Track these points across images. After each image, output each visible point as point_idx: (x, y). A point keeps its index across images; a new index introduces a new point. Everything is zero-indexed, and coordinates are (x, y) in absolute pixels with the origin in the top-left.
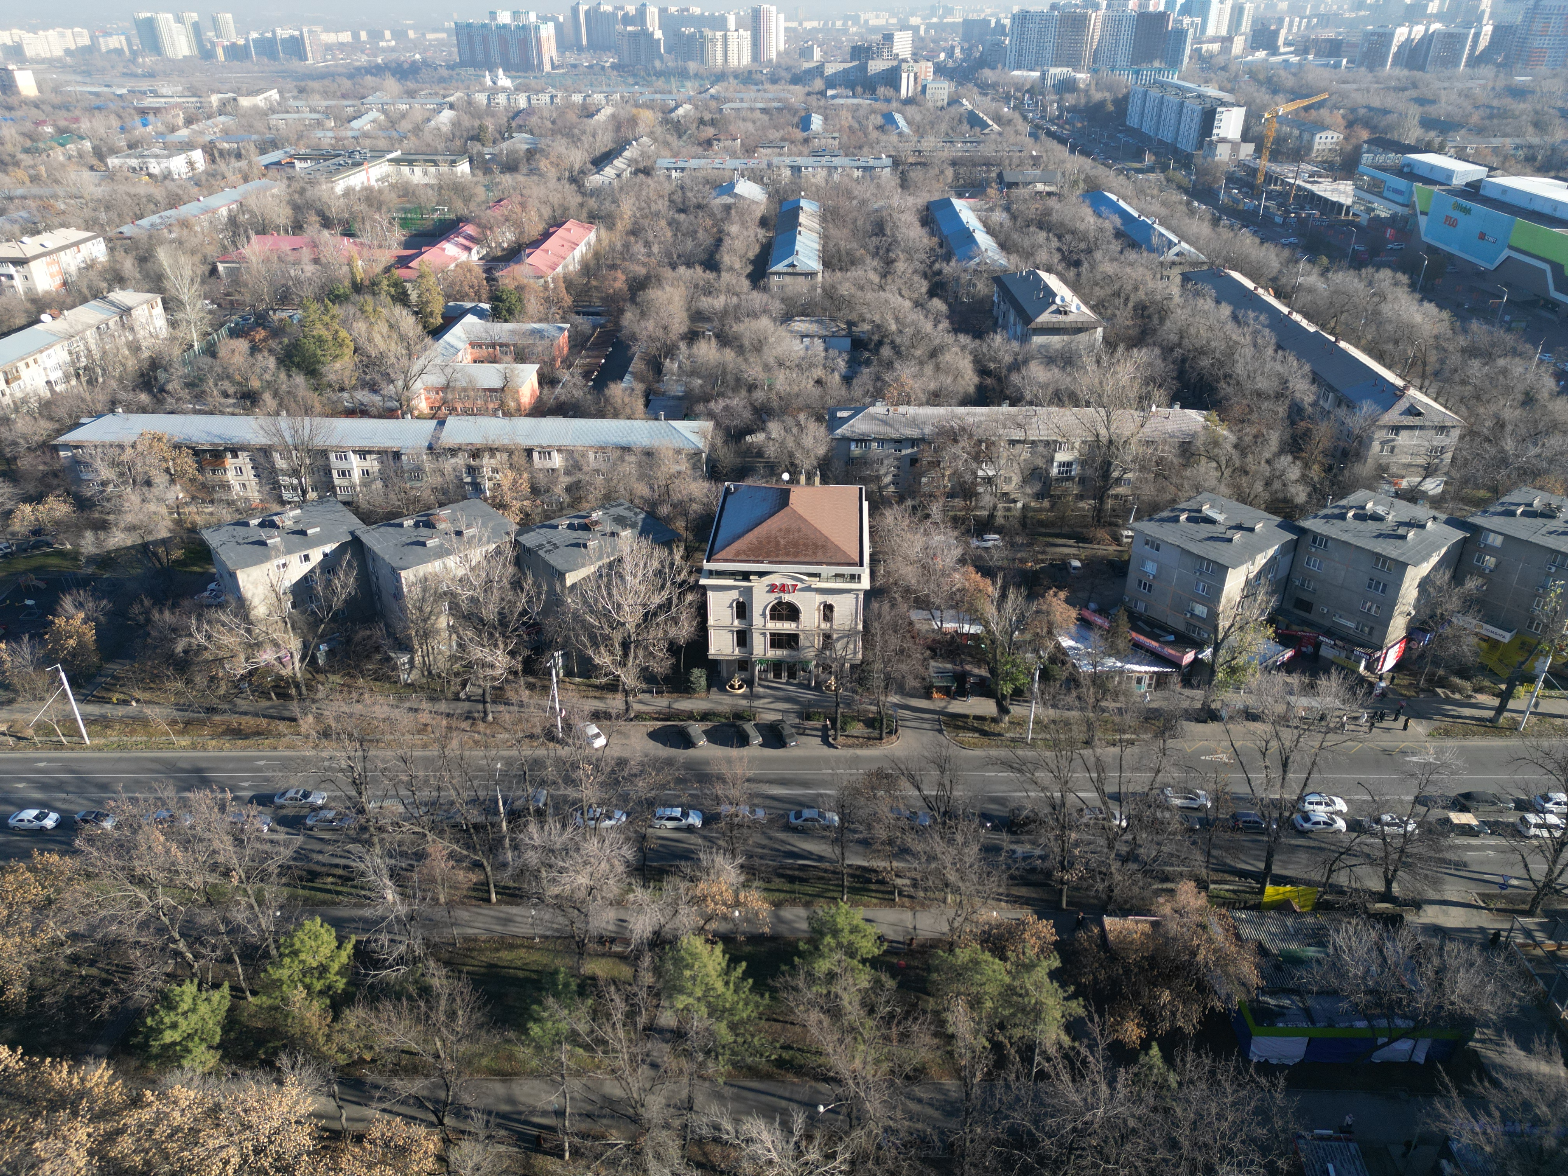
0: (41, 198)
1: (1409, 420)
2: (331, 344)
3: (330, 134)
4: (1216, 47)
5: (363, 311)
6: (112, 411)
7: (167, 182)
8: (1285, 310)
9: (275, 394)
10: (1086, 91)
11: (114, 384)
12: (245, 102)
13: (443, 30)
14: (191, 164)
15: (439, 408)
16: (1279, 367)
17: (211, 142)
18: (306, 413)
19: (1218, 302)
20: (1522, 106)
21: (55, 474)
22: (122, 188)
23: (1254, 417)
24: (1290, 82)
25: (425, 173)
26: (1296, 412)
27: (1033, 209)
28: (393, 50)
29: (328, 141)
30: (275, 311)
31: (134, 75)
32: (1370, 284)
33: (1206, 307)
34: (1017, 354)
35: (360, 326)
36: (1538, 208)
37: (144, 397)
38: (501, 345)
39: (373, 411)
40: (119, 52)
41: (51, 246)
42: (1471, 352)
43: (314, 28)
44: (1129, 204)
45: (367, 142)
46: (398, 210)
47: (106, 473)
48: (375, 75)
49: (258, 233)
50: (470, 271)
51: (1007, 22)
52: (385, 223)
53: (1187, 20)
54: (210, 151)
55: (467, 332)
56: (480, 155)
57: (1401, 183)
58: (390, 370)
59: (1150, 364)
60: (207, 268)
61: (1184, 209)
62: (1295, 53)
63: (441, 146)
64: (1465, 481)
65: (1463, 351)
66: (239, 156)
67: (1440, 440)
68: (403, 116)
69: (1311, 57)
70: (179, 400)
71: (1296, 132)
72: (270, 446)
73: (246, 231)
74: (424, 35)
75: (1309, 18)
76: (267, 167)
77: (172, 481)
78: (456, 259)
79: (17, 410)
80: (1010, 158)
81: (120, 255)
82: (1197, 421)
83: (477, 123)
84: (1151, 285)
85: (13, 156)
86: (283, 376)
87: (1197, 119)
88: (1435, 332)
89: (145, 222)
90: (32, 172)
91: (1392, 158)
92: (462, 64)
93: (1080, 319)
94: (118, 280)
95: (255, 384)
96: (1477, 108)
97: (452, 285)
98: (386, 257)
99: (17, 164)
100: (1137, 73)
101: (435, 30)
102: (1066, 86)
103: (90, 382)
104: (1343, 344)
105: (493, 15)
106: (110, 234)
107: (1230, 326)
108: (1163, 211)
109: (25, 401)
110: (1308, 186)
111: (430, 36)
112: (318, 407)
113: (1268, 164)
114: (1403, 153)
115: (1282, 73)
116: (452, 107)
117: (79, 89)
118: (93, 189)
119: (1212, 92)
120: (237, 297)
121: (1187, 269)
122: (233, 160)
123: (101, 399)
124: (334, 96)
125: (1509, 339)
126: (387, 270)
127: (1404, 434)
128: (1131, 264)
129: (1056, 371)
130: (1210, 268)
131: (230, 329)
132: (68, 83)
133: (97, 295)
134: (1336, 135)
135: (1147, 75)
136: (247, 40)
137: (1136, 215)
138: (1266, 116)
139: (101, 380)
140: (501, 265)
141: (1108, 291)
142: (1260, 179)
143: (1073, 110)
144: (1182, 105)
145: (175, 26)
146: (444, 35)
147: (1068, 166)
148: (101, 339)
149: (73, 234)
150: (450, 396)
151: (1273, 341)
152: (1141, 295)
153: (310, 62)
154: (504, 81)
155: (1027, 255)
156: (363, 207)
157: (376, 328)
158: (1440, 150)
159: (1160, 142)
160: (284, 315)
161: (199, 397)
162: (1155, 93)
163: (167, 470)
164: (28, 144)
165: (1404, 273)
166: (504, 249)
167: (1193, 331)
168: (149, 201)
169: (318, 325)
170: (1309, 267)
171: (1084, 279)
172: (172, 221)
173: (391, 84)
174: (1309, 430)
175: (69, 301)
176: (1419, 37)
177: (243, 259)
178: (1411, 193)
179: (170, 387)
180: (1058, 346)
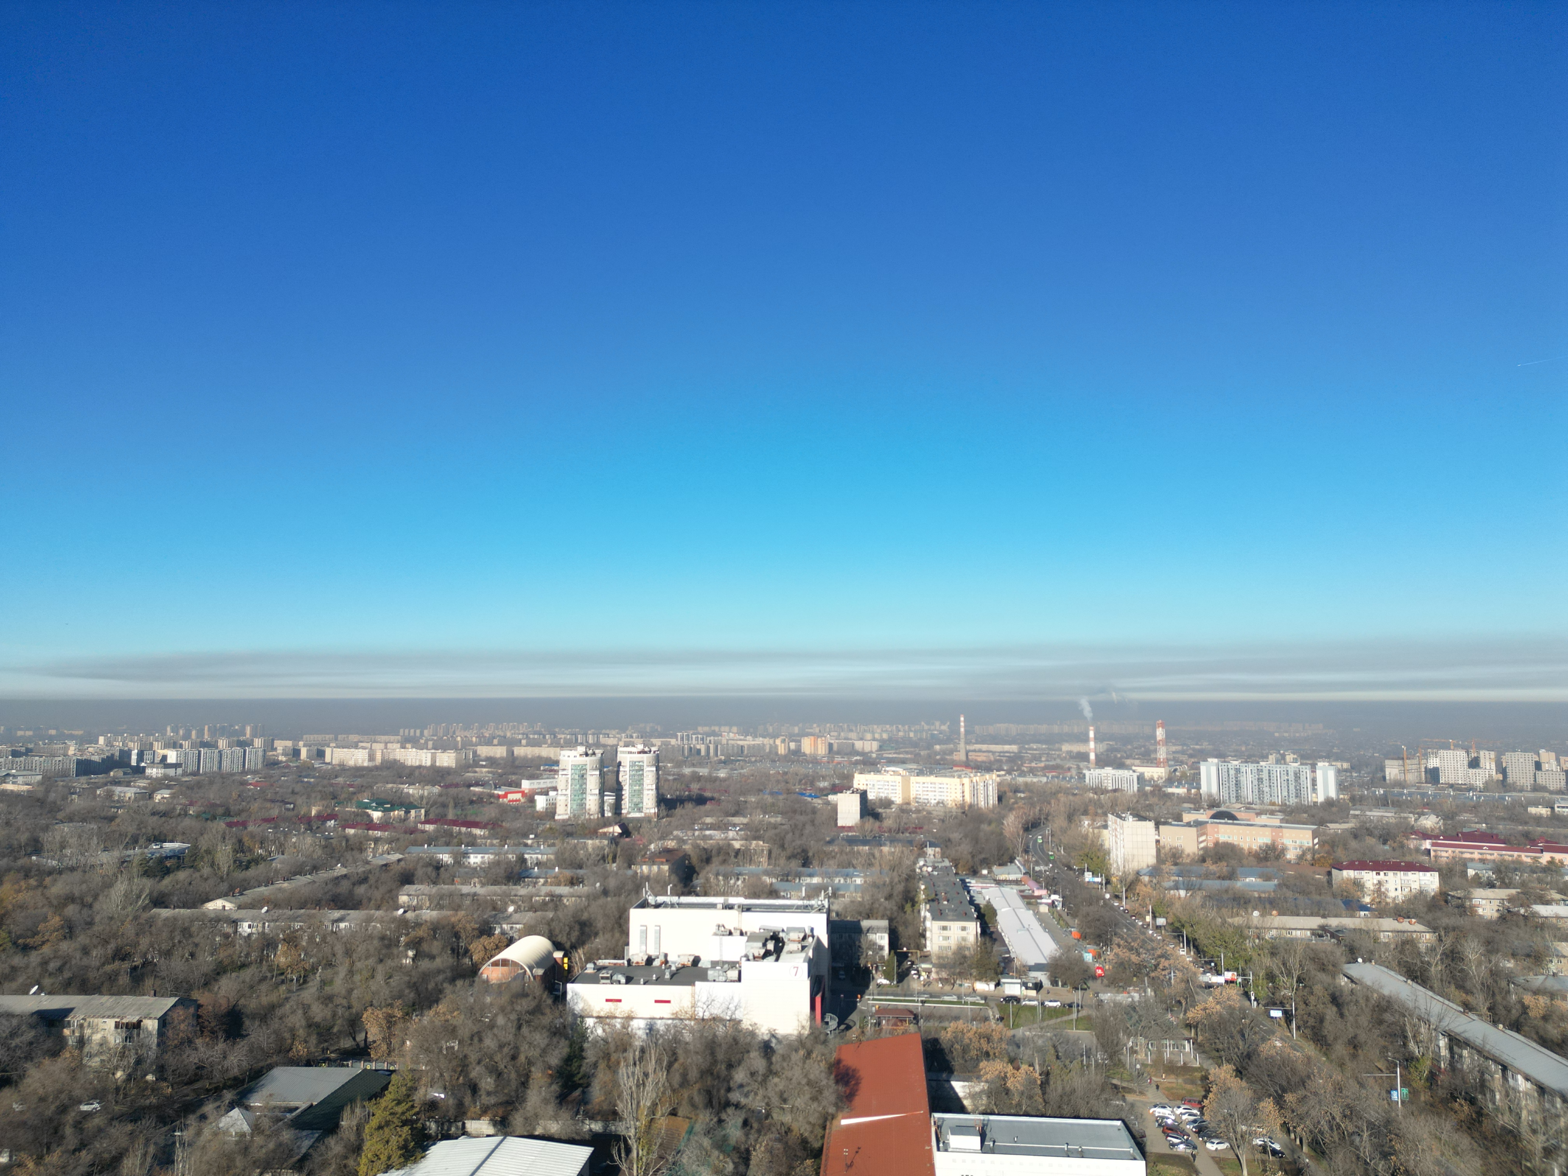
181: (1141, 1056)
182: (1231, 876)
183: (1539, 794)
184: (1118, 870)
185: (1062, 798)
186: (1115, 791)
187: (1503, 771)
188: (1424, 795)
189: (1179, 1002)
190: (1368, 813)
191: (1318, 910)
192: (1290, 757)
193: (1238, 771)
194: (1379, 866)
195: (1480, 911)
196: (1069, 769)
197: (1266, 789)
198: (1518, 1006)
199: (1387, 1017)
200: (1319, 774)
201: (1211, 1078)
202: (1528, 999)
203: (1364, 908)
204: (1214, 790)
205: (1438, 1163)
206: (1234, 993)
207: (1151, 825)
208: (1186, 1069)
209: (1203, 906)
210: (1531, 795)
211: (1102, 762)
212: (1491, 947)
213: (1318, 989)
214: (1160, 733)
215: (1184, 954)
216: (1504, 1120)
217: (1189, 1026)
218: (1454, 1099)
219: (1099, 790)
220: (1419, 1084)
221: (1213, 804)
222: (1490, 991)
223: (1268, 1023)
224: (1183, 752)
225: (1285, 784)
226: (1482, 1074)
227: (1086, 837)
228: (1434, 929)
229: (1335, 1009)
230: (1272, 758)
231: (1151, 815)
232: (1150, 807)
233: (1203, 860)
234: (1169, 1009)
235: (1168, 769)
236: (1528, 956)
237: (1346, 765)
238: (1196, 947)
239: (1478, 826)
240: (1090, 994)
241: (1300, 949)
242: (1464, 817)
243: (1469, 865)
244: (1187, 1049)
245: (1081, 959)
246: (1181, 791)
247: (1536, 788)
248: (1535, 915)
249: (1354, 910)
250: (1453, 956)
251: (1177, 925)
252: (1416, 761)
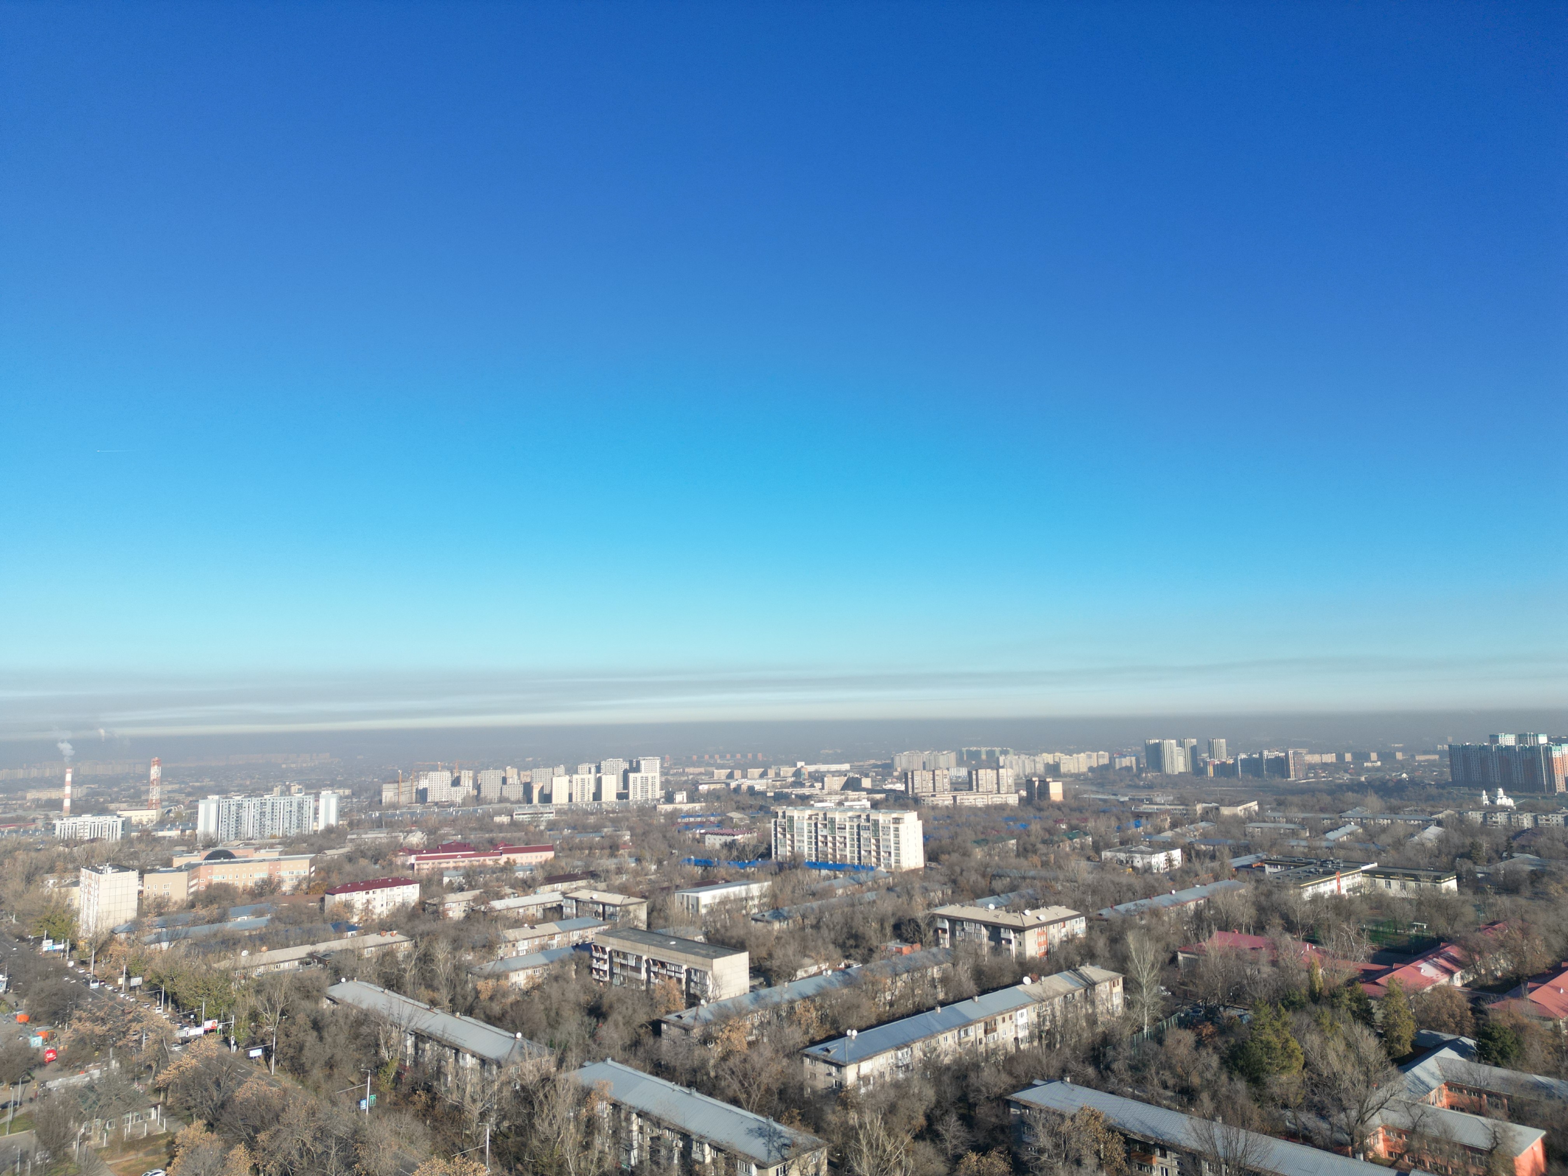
0: (1046, 880)
2: (1279, 1052)
3: (1304, 843)
5: (1318, 1023)
6: (1061, 1079)
7: (1146, 875)
9: (1214, 1096)
11: (1068, 1052)
12: (1226, 811)
13: (1435, 752)
14: (1170, 861)
15: (1401, 1156)
17: (1191, 844)
18: (1243, 1125)
21: (1002, 1129)
22: (1108, 877)
25: (1404, 887)
28: (1377, 769)
29: (1302, 849)
30: (1225, 1007)
31: (1137, 787)
35: (1314, 1040)
37: (1091, 1071)
38: (1490, 1094)
39: (1318, 1139)
40: (1128, 769)
41: (1043, 918)
43: (1299, 750)
45: (1342, 853)
46: (1368, 922)
47: (1044, 1140)
48: (1357, 792)
49: (1220, 929)
50: (1451, 997)
52: (1353, 933)
54: (1189, 852)
55: (1442, 1068)
56: (1471, 873)
58: (1343, 1096)
60: (1167, 956)
63: (1424, 861)
66: (1213, 857)
68: (1384, 830)
70: (1121, 1080)
72: (1200, 1153)
73: (1209, 926)
74: (1413, 756)
76: (1237, 869)
77: (1100, 1166)
78: (1432, 981)
79: (987, 1059)
81: (1096, 934)
83: (1468, 841)
85: (1034, 846)
86: (1224, 1078)
89: (1121, 908)
90: (1044, 858)
92: (1455, 783)
94: (1089, 955)
95: (1195, 1080)
97: (1426, 1010)
98: (1350, 969)
99: (1035, 852)
101: (1425, 753)
103: (1048, 1046)
105: (1494, 738)
106: (1091, 915)
109: (995, 1052)
111: (1419, 758)
112: (1256, 1122)
116: (1439, 823)
117: (1092, 796)
118: (1086, 875)
120: (1191, 988)
122: (1207, 860)
123: (1056, 1063)
124: (1312, 809)
126: (1351, 982)
131: (1179, 1018)
132: (1086, 792)
133: (1071, 966)
136: (1236, 760)
139: (1058, 1046)
140: (1492, 996)
145: (1176, 749)
146: (1437, 757)
148: (1066, 1008)
149: (1063, 911)
150: (1416, 1144)
153: (1292, 779)
154: (1504, 800)
156: (1330, 915)
157: (1331, 1044)
160: (1234, 1013)
161: (1140, 1082)
163: (1098, 1153)
164: (1047, 836)
166: (1496, 978)
168: (1129, 889)
169: (1268, 1030)
172: (1145, 909)
173: (1374, 801)
175: (1047, 968)
177: (1202, 952)
179: (1115, 1066)
181: (94, 1142)
182: (222, 918)
183: (503, 805)
184: (88, 931)
185: (21, 855)
186: (92, 841)
187: (478, 787)
188: (413, 814)
189: (150, 1067)
190: (364, 836)
191: (310, 938)
192: (294, 788)
193: (240, 806)
194: (369, 886)
195: (451, 914)
196: (34, 820)
197: (268, 823)
198: (473, 993)
199: (364, 1030)
200: (322, 801)
201: (177, 1141)
202: (481, 985)
203: (352, 928)
204: (212, 829)
205: (396, 1156)
206: (213, 1042)
207: (134, 875)
208: (151, 1138)
209: (186, 956)
210: (497, 806)
211: (78, 809)
212: (457, 944)
213: (301, 1018)
214: (155, 772)
215: (160, 1013)
216: (453, 1099)
217: (158, 1091)
218: (414, 1091)
219: (72, 842)
220: (386, 1085)
221: (209, 843)
222: (452, 984)
223: (246, 1065)
224: (180, 791)
225: (287, 816)
226: (439, 1061)
227: (49, 899)
228: (412, 937)
229: (315, 1034)
230: (277, 790)
231: (136, 863)
232: (135, 855)
233: (192, 905)
234: (138, 1078)
235: (160, 810)
236: (484, 946)
237: (348, 792)
238: (174, 1002)
239: (454, 838)
240: (34, 1086)
241: (286, 981)
242: (445, 830)
243: (445, 873)
244: (153, 1116)
245: (26, 1046)
246: (175, 833)
247: (502, 800)
248: (492, 910)
249: (342, 932)
250: (426, 959)
251: (155, 981)
252: (409, 784)
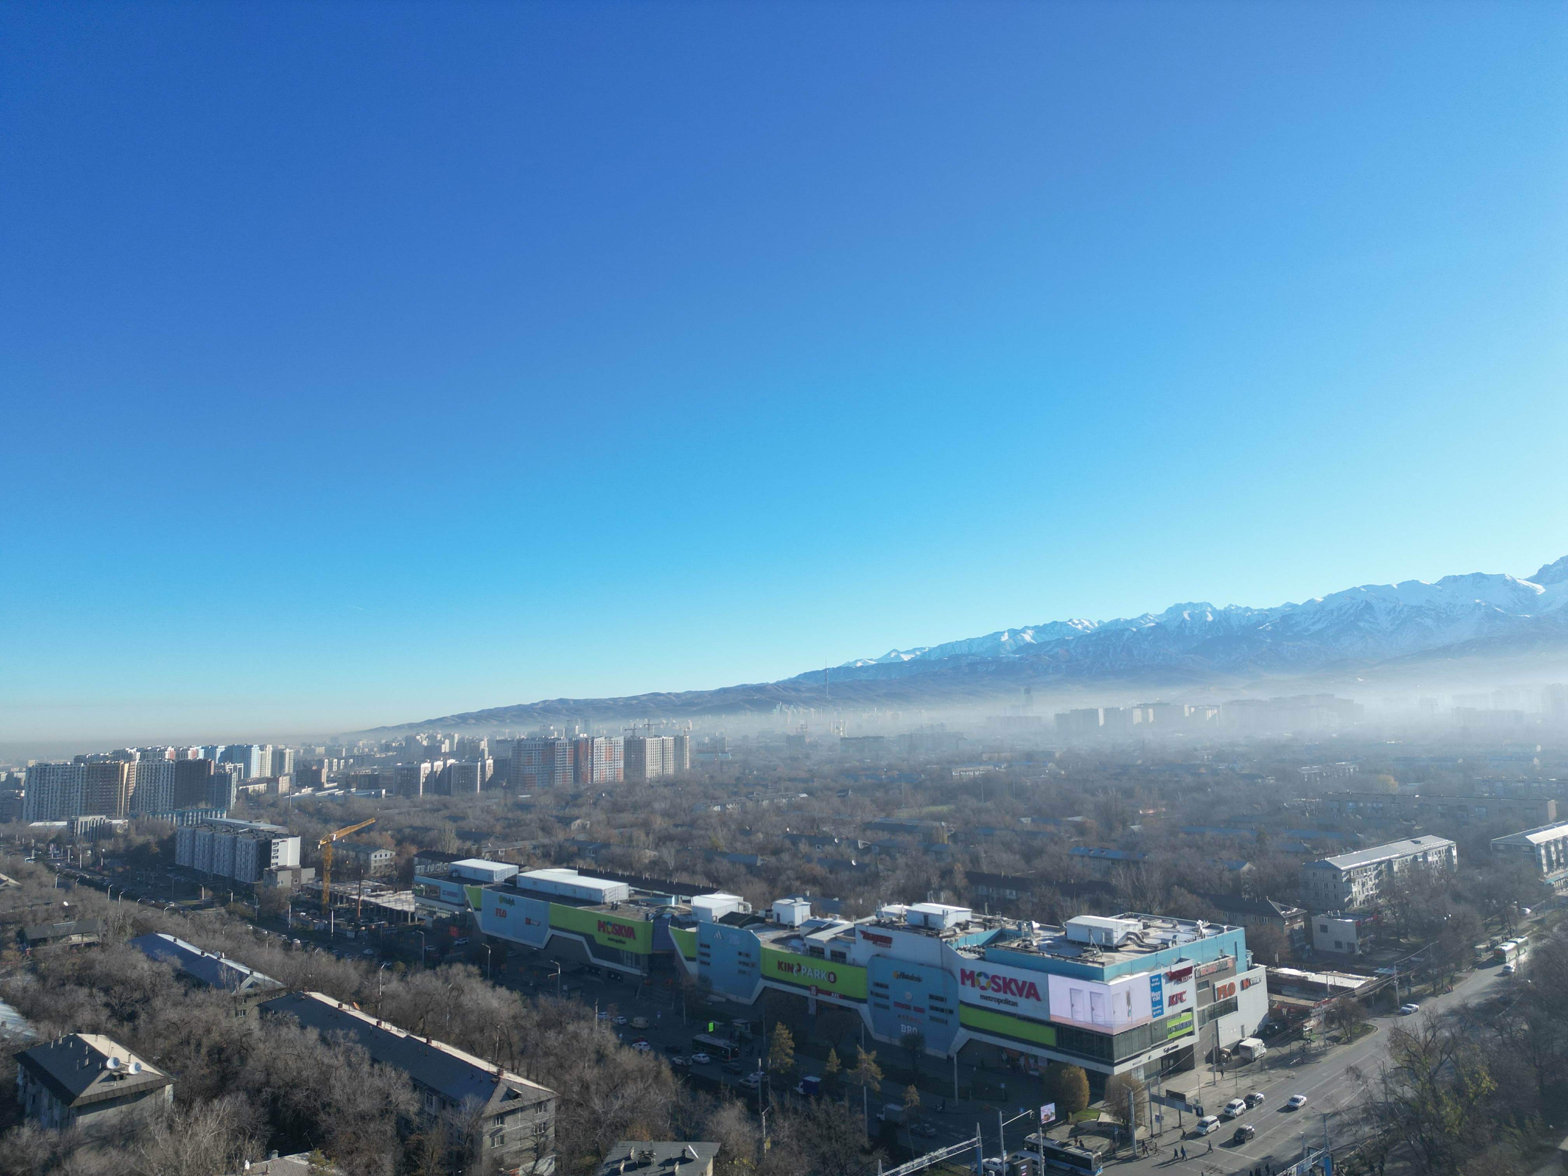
1: (510, 1105)
4: (262, 787)
8: (373, 1021)
10: (125, 836)
16: (378, 1082)
19: (303, 1027)
20: (529, 816)
23: (362, 1144)
24: (338, 812)
26: (404, 1126)
27: (70, 964)
32: (447, 980)
33: (291, 1036)
34: (56, 1145)
36: (563, 893)
42: (545, 1025)
44: (190, 942)
51: (22, 775)
53: (229, 766)
57: (453, 887)
59: (236, 1114)
61: (252, 938)
62: (339, 787)
64: (571, 1152)
65: (539, 1025)
67: (541, 1117)
69: (353, 790)
71: (352, 854)
75: (346, 759)
80: (34, 914)
82: (301, 1166)
84: (225, 1023)
87: (252, 852)
88: (512, 1013)
91: (441, 867)
93: (142, 1080)
96: (498, 820)
100: (182, 815)
102: (103, 832)
104: (434, 1044)
107: (320, 1050)
108: (229, 944)
110: (373, 900)
113: (331, 885)
114: (449, 862)
115: (330, 805)
119: (264, 826)
121: (264, 999)
125: (571, 1005)
127: (509, 1119)
128: (199, 1006)
129: (114, 1153)
130: (289, 993)
134: (389, 853)
135: (193, 817)
137: (199, 953)
138: (321, 842)
141: (175, 1040)
142: (326, 899)
143: (112, 855)
144: (234, 840)
147: (111, 913)
151: (367, 1056)
152: (215, 1036)
155: (64, 1018)
158: (478, 856)
159: (216, 877)
162: (204, 832)
165: (473, 964)
167: (280, 1064)
170: (387, 974)
171: (142, 1034)
174: (420, 1142)
176: (440, 770)
178: (464, 894)
180: (115, 1121)
